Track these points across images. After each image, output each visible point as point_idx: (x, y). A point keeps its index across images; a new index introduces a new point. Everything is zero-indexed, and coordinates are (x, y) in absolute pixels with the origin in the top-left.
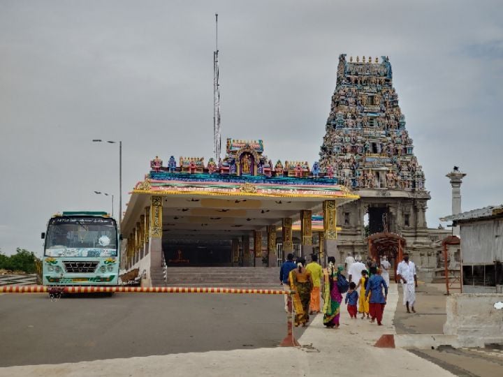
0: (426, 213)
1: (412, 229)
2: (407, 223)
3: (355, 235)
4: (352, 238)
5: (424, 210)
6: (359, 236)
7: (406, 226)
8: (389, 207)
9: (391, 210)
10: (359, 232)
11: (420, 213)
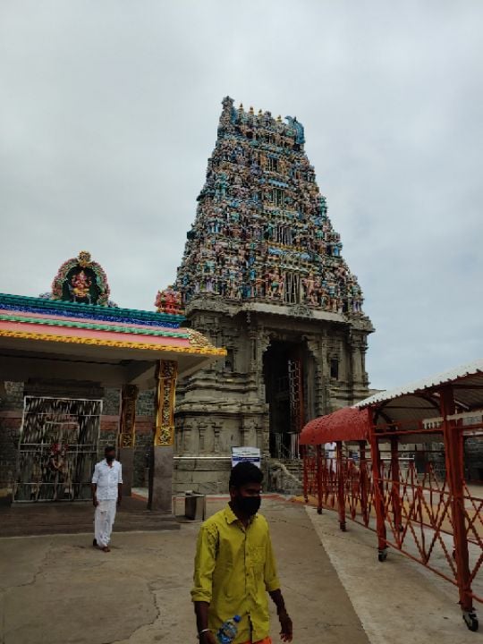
0: (366, 356)
1: (342, 383)
2: (334, 373)
3: (244, 392)
4: (239, 398)
5: (363, 350)
6: (252, 394)
7: (334, 379)
8: (307, 340)
9: (312, 347)
10: (252, 386)
11: (356, 356)
